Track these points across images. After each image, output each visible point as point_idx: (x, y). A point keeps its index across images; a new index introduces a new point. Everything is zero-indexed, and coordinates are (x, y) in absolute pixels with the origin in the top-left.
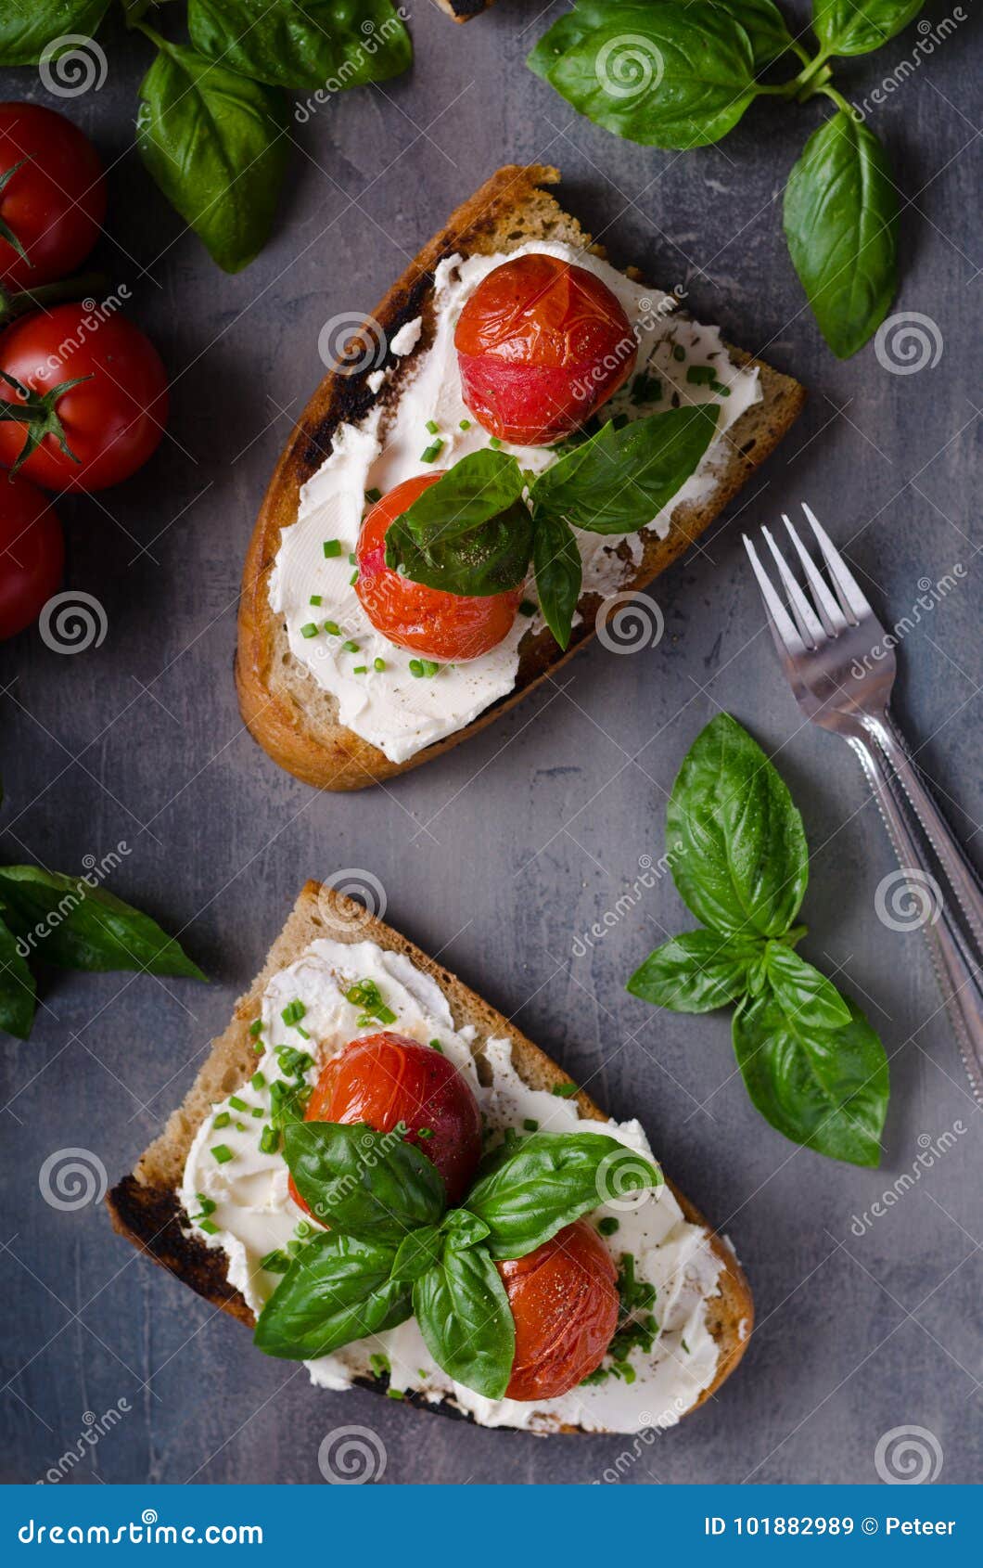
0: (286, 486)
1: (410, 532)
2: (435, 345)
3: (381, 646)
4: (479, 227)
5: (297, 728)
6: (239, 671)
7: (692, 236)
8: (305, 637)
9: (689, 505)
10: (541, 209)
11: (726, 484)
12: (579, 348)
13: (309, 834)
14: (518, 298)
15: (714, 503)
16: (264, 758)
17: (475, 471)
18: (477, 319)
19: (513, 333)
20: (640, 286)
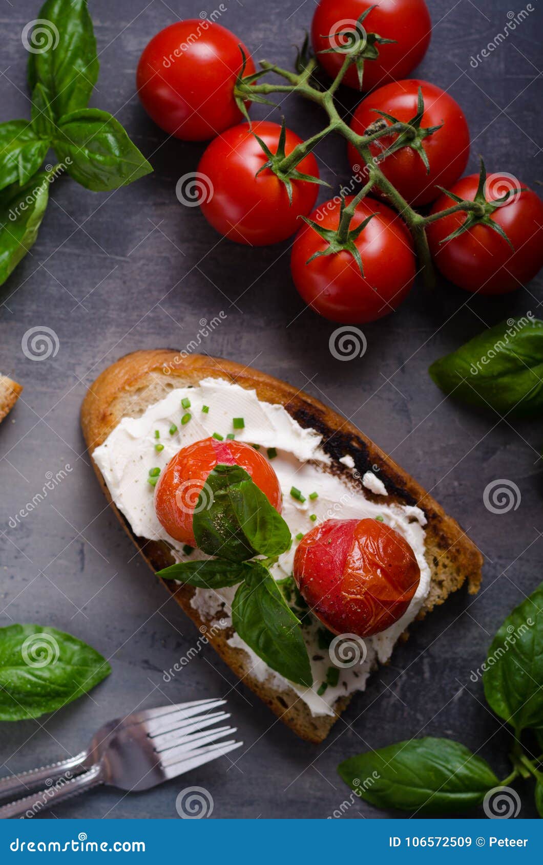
0: (284, 396)
1: (239, 482)
2: (368, 502)
3: (172, 449)
4: (443, 538)
5: (123, 389)
6: (166, 353)
7: (427, 675)
8: (182, 400)
9: (248, 661)
10: (452, 580)
11: (260, 687)
12: (353, 604)
13: (55, 388)
14: (390, 565)
15: (248, 678)
16: (108, 363)
17: (277, 528)
18: (379, 536)
19: (367, 561)
20: (396, 640)
